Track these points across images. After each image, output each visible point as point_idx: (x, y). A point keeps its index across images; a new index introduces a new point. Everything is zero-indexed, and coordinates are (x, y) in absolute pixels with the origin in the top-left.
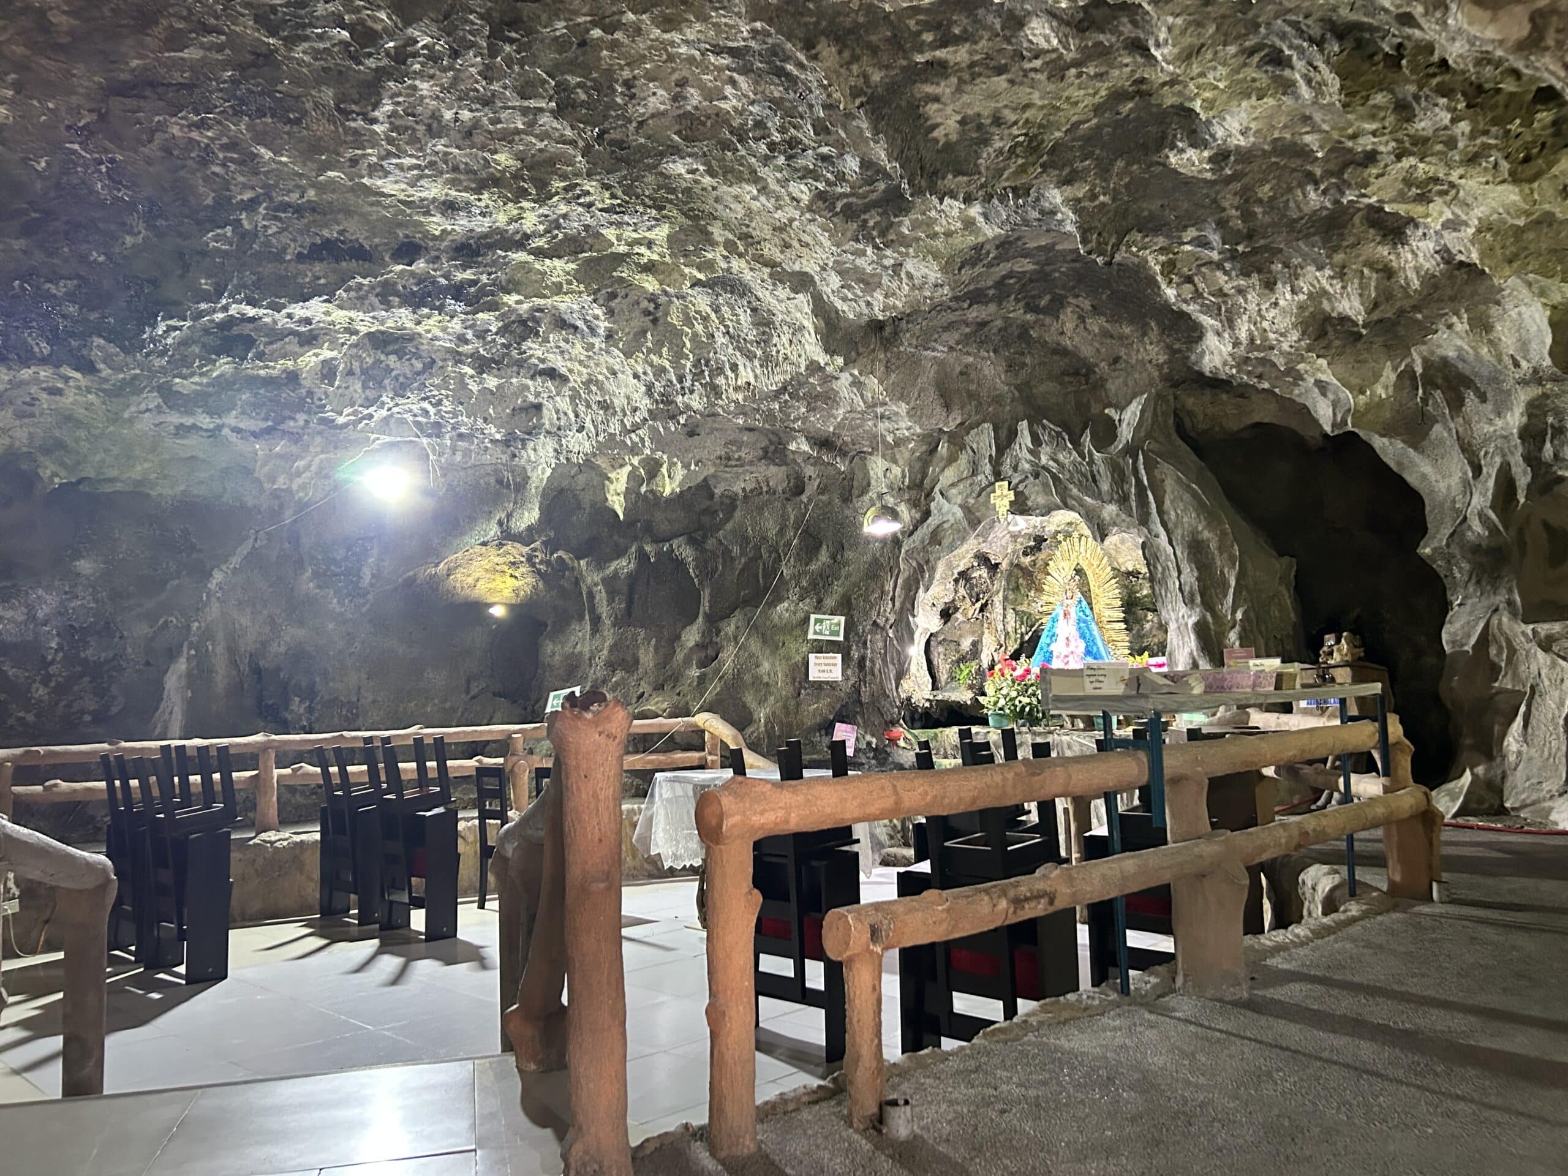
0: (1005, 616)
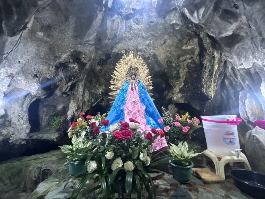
0: (84, 93)
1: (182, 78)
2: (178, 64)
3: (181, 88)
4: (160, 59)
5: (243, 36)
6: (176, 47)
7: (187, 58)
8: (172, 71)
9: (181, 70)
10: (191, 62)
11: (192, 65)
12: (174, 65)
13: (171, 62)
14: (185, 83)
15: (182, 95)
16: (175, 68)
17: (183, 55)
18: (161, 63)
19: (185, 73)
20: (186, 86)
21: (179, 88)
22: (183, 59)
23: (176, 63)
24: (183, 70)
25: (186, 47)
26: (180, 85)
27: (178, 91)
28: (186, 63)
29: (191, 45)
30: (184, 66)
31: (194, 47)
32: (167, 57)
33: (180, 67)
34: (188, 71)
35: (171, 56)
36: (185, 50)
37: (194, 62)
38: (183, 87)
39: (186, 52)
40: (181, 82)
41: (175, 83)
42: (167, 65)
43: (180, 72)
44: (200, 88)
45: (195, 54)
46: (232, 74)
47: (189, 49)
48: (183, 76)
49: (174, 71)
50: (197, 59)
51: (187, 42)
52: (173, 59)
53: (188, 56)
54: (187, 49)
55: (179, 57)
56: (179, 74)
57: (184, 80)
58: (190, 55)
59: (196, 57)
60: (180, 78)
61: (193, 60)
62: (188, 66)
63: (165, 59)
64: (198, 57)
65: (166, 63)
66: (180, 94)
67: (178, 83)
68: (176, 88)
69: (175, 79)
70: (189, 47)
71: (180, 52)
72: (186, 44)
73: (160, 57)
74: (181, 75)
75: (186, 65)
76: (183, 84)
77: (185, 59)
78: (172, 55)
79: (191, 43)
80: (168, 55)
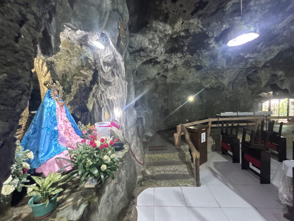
1: (72, 93)
2: (72, 80)
3: (71, 101)
4: (57, 69)
5: (112, 84)
6: (76, 68)
7: (80, 78)
8: (65, 84)
9: (73, 86)
10: (83, 84)
11: (83, 86)
12: (68, 79)
13: (67, 76)
14: (75, 97)
15: (72, 107)
16: (68, 82)
17: (78, 76)
18: (57, 73)
19: (76, 90)
20: (75, 100)
21: (69, 101)
22: (77, 78)
23: (70, 79)
24: (75, 87)
25: (84, 72)
26: (70, 98)
27: (68, 103)
28: (79, 82)
29: (87, 73)
30: (76, 83)
31: (89, 75)
32: (65, 71)
33: (73, 84)
34: (79, 89)
35: (69, 72)
36: (82, 73)
37: (85, 84)
38: (72, 100)
39: (82, 75)
40: (71, 96)
41: (66, 96)
42: (62, 77)
43: (71, 88)
44: (86, 103)
45: (88, 80)
46: (100, 97)
47: (85, 74)
48: (74, 91)
49: (67, 85)
50: (88, 84)
51: (86, 69)
52: (70, 76)
53: (82, 78)
54: (83, 74)
55: (75, 75)
56: (70, 88)
57: (74, 95)
58: (83, 78)
59: (88, 82)
60: (71, 92)
61: (85, 83)
62: (80, 85)
63: (62, 71)
64: (89, 83)
65: (61, 75)
66: (70, 106)
67: (68, 96)
68: (66, 101)
69: (66, 92)
70: (85, 73)
71: (77, 72)
72: (85, 70)
73: (58, 68)
74: (72, 90)
75: (79, 84)
76: (73, 98)
77: (78, 78)
78: (71, 72)
79: (88, 71)
80: (67, 70)
